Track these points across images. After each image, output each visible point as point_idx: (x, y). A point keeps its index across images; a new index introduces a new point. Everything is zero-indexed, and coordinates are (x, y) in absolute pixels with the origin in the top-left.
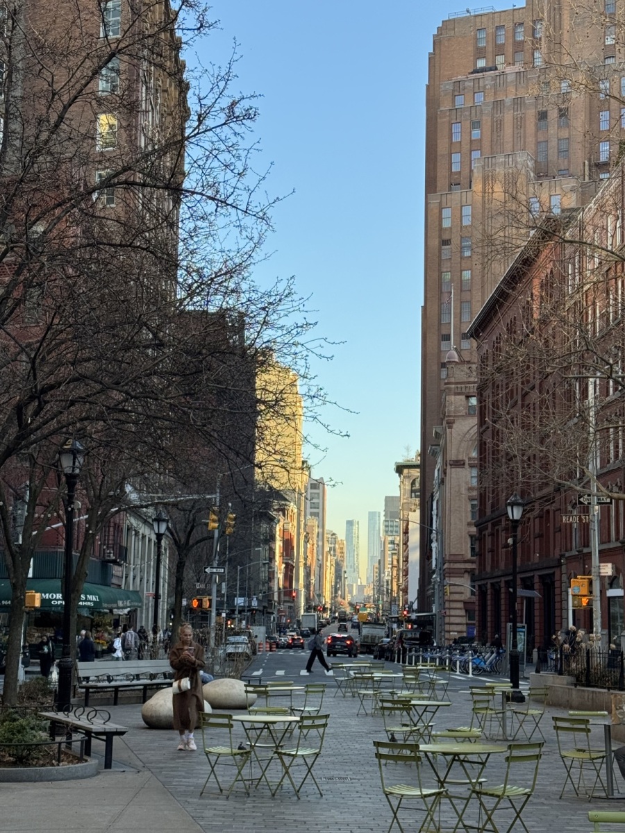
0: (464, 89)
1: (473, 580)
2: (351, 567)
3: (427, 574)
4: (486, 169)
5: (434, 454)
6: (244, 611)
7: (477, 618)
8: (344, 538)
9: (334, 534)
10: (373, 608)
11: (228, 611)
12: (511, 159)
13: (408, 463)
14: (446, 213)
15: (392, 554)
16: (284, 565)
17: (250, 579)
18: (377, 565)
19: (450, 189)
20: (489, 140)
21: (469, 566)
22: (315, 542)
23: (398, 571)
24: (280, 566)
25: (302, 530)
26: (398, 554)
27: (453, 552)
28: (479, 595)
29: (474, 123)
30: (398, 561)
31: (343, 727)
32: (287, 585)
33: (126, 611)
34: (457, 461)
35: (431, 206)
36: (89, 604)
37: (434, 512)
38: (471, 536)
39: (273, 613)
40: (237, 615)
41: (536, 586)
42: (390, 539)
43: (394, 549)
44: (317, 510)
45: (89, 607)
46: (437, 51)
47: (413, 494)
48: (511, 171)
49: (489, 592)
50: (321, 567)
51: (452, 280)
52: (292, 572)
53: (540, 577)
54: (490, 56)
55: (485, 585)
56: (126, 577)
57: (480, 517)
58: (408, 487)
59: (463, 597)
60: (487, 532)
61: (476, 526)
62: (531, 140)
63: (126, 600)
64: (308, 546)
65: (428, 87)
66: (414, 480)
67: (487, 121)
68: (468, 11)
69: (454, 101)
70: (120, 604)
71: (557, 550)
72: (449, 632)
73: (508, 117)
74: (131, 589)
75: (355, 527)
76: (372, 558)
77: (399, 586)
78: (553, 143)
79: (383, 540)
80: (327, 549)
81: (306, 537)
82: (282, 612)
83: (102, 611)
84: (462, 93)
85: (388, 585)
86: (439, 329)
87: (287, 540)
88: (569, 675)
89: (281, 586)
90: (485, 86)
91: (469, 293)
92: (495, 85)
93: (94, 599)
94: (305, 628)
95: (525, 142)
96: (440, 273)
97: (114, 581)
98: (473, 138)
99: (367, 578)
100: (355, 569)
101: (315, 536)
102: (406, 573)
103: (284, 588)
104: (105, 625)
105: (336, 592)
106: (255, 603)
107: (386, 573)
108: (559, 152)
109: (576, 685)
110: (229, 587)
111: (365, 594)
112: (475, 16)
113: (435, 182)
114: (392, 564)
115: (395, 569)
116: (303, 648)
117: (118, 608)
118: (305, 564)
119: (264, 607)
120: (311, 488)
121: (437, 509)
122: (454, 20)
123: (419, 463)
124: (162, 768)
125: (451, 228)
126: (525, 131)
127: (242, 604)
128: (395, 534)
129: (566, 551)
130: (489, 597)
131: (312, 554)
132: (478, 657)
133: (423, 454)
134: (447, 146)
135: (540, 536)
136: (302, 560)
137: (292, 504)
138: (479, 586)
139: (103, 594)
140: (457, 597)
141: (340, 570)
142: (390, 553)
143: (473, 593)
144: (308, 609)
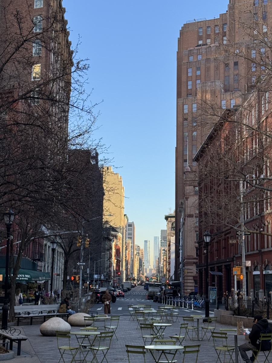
0: (193, 53)
1: (197, 267)
2: (146, 261)
3: (178, 264)
4: (203, 88)
5: (181, 212)
6: (97, 281)
7: (198, 284)
8: (143, 248)
9: (138, 246)
10: (156, 279)
11: (90, 281)
12: (213, 84)
13: (170, 215)
14: (186, 107)
15: (164, 255)
16: (116, 260)
17: (100, 266)
18: (157, 260)
19: (187, 97)
20: (204, 75)
21: (195, 261)
22: (130, 250)
23: (166, 262)
24: (115, 261)
25: (124, 245)
26: (166, 255)
27: (189, 254)
28: (199, 274)
29: (197, 68)
30: (166, 258)
31: (129, 335)
32: (118, 269)
33: (43, 282)
34: (190, 215)
35: (179, 104)
36: (26, 279)
37: (181, 237)
38: (196, 248)
39: (111, 282)
40: (94, 283)
41: (223, 270)
42: (163, 248)
43: (165, 253)
44: (131, 236)
45: (26, 280)
46: (182, 37)
47: (173, 229)
48: (213, 89)
49: (203, 272)
50: (133, 261)
51: (188, 136)
52: (120, 263)
53: (225, 265)
54: (204, 39)
55: (202, 269)
56: (44, 267)
57: (200, 239)
58: (170, 226)
59: (193, 275)
60: (202, 246)
61: (198, 243)
62: (222, 75)
63: (43, 277)
64: (127, 252)
65: (178, 52)
66: (173, 223)
67: (203, 67)
68: (195, 20)
69: (189, 58)
70: (40, 278)
71: (232, 254)
72: (187, 290)
73: (212, 65)
74: (46, 272)
75: (148, 243)
76: (155, 257)
77: (166, 269)
78: (232, 77)
79: (160, 249)
80: (135, 253)
81: (126, 248)
82: (115, 281)
83: (32, 282)
84: (192, 55)
85: (162, 268)
86: (183, 157)
87: (118, 249)
88: (231, 310)
89: (115, 270)
90: (202, 52)
91: (196, 141)
92: (206, 52)
93: (28, 277)
94: (125, 288)
95: (219, 76)
96: (183, 133)
97: (39, 268)
98: (197, 74)
99: (154, 266)
100: (148, 262)
101: (130, 247)
102: (169, 264)
103: (116, 270)
104: (34, 288)
105: (140, 272)
106: (102, 277)
107: (161, 264)
108: (234, 81)
109: (233, 315)
110: (91, 270)
111: (153, 273)
112: (198, 22)
113: (181, 93)
114: (164, 259)
115: (165, 262)
116: (124, 297)
117: (40, 280)
118: (126, 260)
119: (107, 279)
120: (128, 226)
121: (182, 236)
122: (189, 24)
123: (174, 215)
124: (43, 355)
125: (188, 113)
126: (219, 71)
127: (97, 278)
128: (165, 246)
129: (236, 254)
130: (203, 274)
131: (129, 255)
132: (197, 301)
133: (176, 211)
134: (186, 78)
135: (225, 248)
136: (124, 258)
137: (120, 234)
138: (199, 270)
139: (32, 274)
140: (190, 274)
141: (142, 262)
142: (163, 254)
143: (197, 273)
144: (127, 279)
